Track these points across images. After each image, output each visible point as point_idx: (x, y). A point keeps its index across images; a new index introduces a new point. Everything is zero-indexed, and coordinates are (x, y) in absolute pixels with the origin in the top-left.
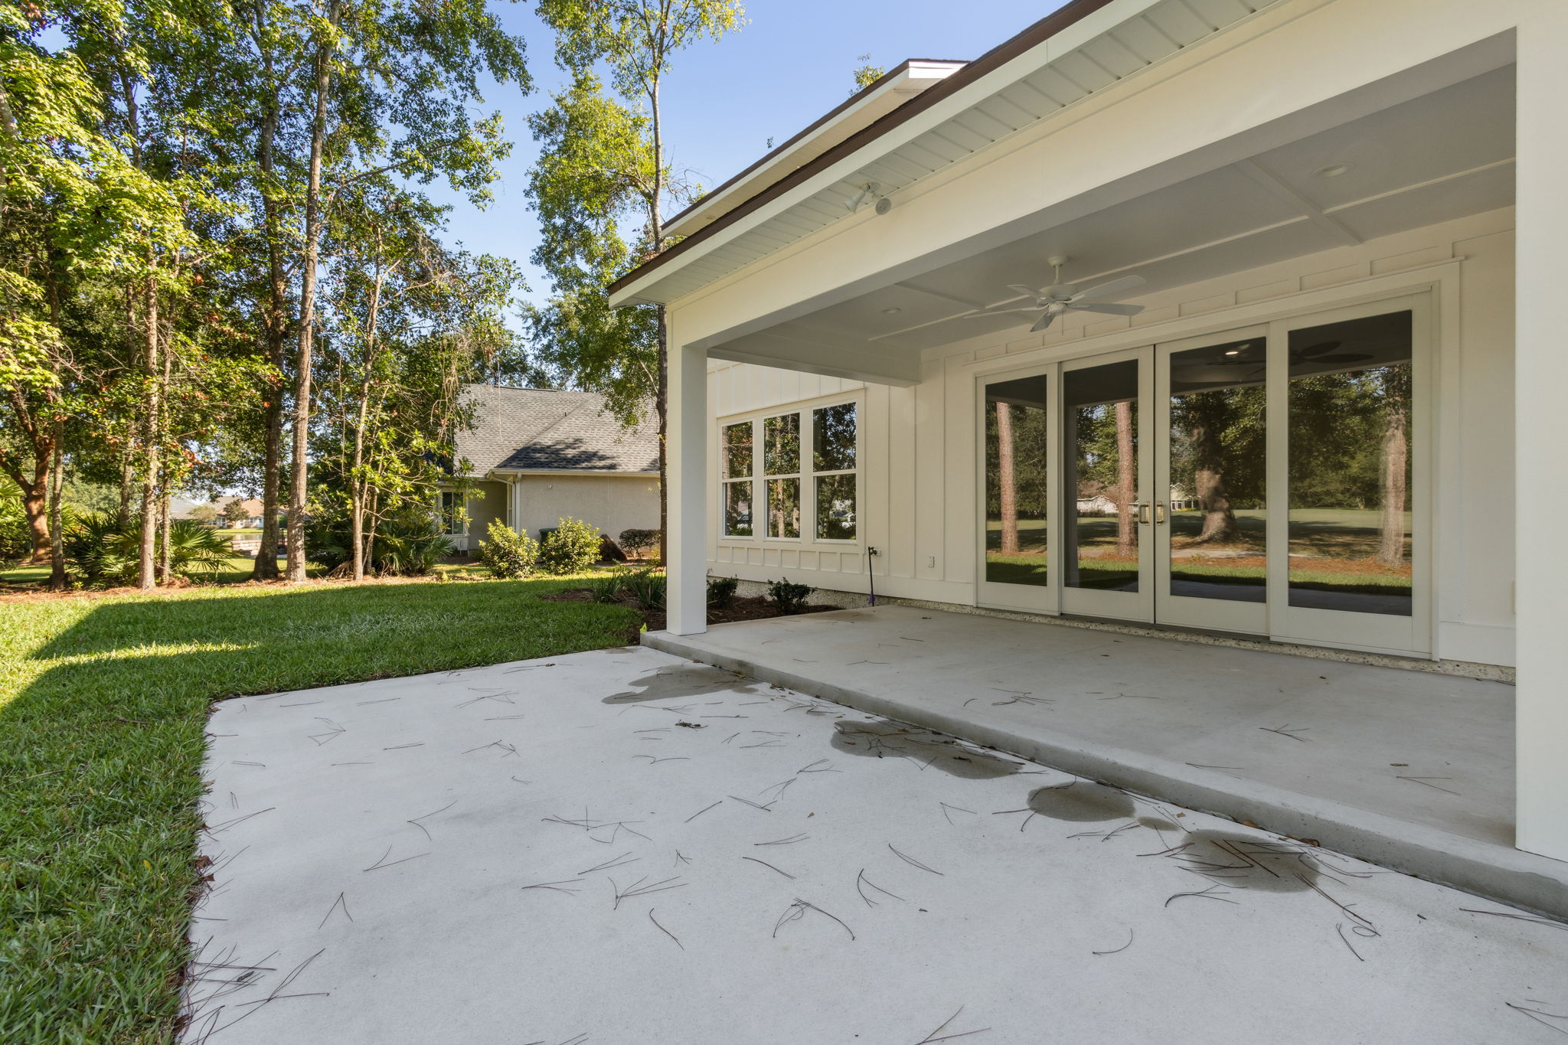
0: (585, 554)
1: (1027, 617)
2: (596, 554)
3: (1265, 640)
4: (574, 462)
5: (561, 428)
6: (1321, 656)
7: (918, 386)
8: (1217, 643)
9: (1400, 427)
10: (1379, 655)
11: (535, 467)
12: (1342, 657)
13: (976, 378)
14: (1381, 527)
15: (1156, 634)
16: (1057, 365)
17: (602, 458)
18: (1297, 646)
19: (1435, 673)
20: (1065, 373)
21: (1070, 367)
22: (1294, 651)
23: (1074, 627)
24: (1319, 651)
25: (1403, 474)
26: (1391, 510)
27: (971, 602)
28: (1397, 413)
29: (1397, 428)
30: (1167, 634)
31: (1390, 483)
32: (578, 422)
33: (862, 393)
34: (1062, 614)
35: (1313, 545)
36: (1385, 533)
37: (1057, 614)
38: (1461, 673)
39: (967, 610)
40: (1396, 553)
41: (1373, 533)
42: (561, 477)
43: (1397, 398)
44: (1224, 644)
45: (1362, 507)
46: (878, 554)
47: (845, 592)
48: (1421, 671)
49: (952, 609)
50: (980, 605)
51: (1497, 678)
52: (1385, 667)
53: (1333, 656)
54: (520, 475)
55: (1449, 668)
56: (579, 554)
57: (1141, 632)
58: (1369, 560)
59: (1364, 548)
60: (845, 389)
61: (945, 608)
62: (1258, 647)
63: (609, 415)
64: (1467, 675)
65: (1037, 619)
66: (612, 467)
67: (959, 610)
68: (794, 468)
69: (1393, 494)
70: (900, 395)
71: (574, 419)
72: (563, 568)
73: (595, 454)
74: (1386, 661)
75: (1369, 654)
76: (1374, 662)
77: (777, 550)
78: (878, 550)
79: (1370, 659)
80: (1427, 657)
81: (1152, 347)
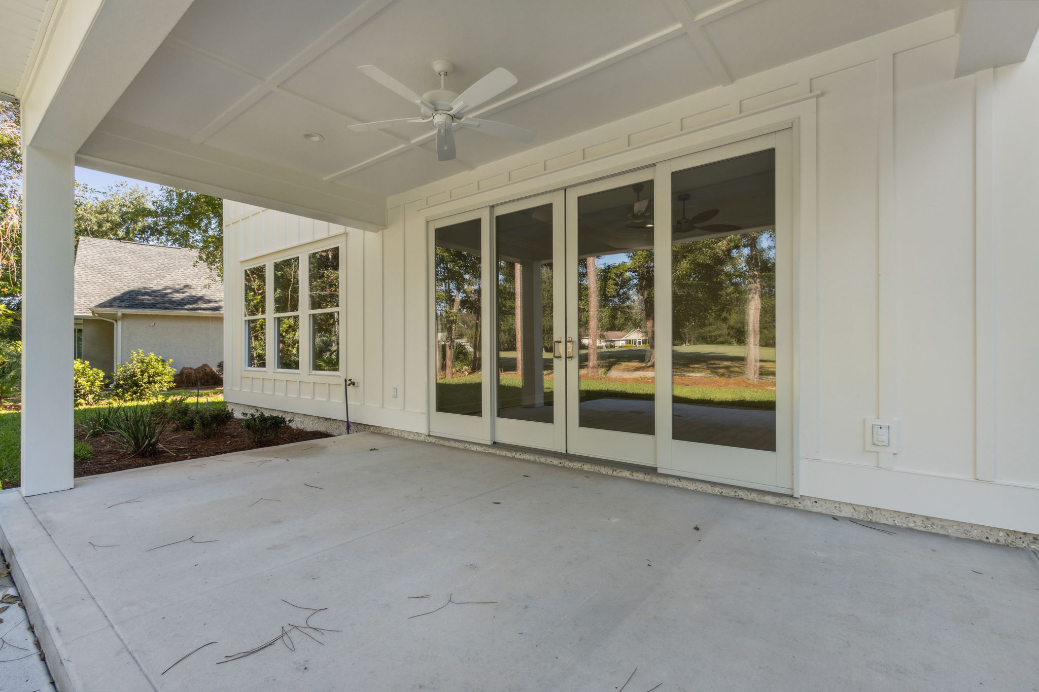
0: (155, 382)
1: (468, 446)
2: (169, 382)
3: (652, 471)
4: (181, 304)
5: (168, 277)
6: (700, 489)
7: (385, 231)
8: (615, 474)
9: (757, 292)
10: (748, 489)
11: (136, 307)
12: (717, 490)
13: (428, 222)
14: (746, 356)
15: (567, 464)
16: (488, 209)
17: (209, 301)
18: (680, 478)
19: (795, 510)
20: (497, 217)
21: (501, 211)
22: (677, 483)
23: (503, 456)
24: (698, 484)
25: (758, 322)
26: (752, 346)
27: (423, 430)
28: (755, 282)
29: (755, 293)
30: (575, 464)
31: (751, 328)
32: (185, 272)
33: (344, 237)
34: (494, 443)
35: (708, 368)
36: (749, 360)
37: (489, 443)
38: (819, 510)
39: (422, 438)
40: (755, 375)
41: (741, 359)
42: (163, 317)
43: (756, 273)
44: (620, 474)
45: (736, 344)
46: (356, 385)
47: (333, 420)
48: (784, 507)
49: (411, 437)
50: (431, 434)
51: (849, 515)
52: (753, 502)
53: (709, 489)
54: (120, 314)
55: (808, 505)
56: (150, 382)
57: (556, 462)
58: (739, 378)
59: (736, 369)
60: (332, 233)
61: (406, 435)
62: (648, 478)
63: (203, 265)
64: (824, 512)
65: (475, 448)
66: (217, 309)
67: (416, 438)
68: (295, 307)
69: (753, 336)
70: (372, 237)
71: (182, 270)
72: (131, 396)
73: (201, 299)
74: (753, 496)
75: (740, 488)
76: (744, 497)
77: (283, 380)
78: (356, 382)
79: (741, 494)
80: (788, 492)
81: (564, 190)
